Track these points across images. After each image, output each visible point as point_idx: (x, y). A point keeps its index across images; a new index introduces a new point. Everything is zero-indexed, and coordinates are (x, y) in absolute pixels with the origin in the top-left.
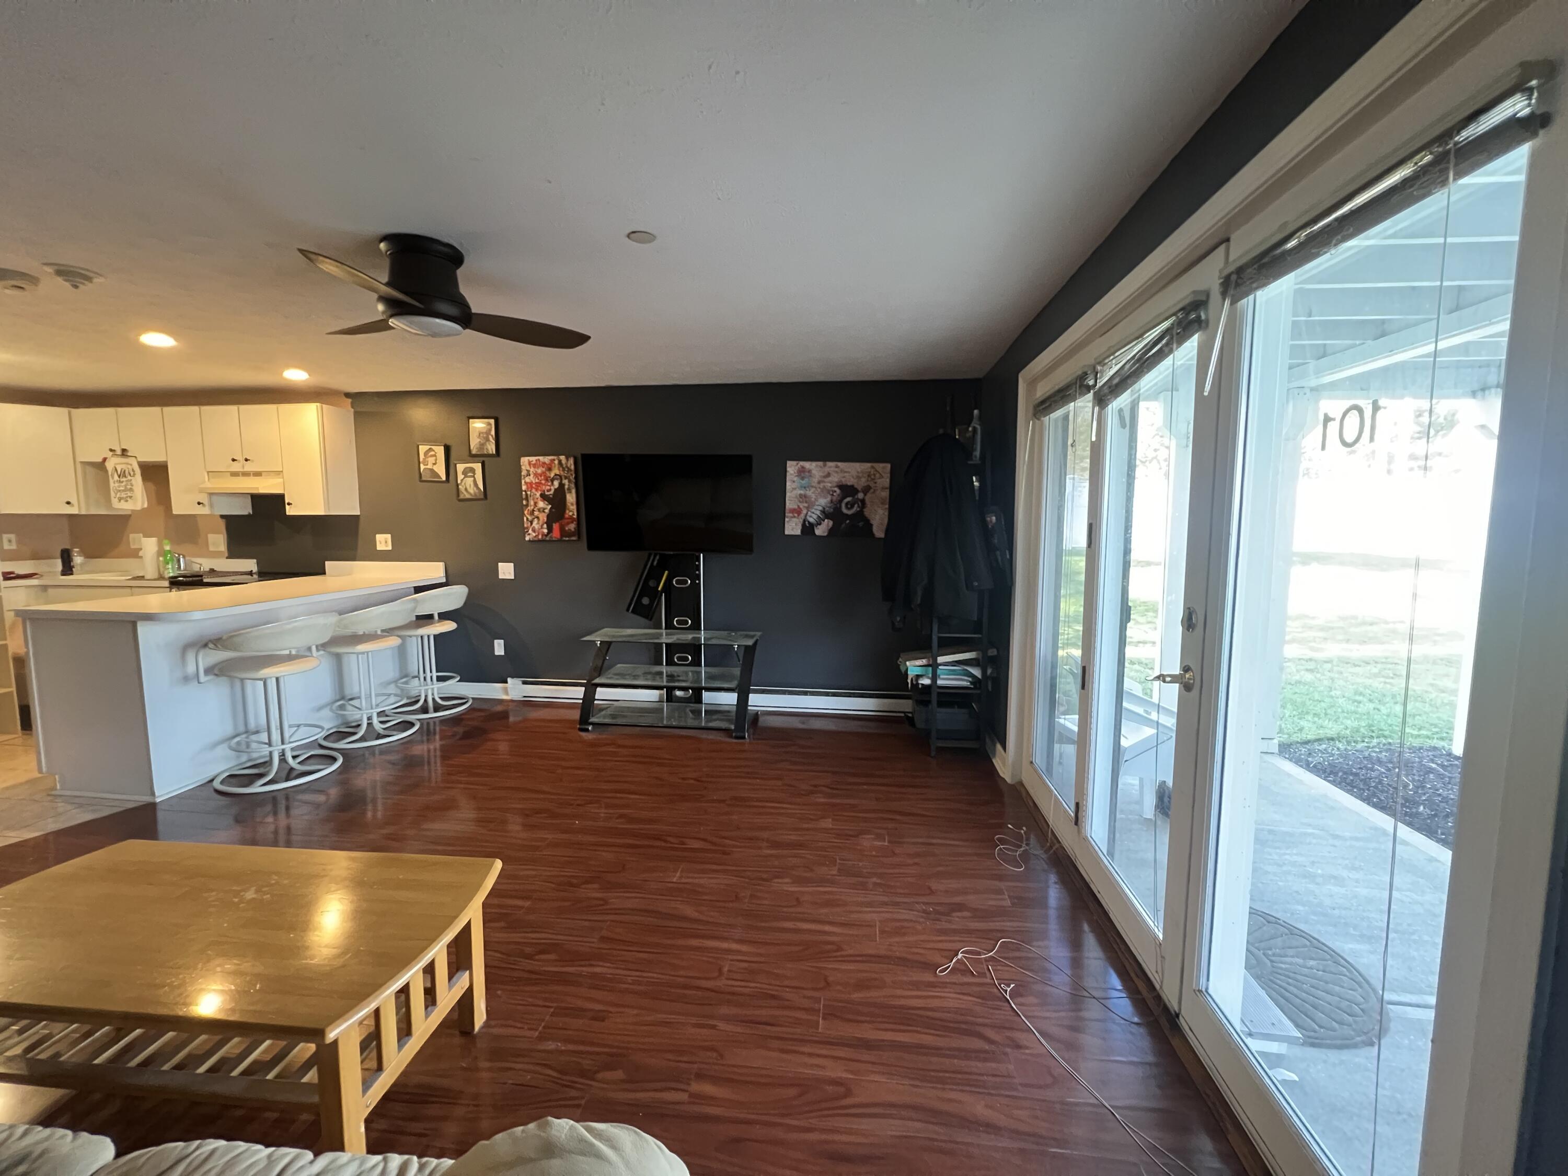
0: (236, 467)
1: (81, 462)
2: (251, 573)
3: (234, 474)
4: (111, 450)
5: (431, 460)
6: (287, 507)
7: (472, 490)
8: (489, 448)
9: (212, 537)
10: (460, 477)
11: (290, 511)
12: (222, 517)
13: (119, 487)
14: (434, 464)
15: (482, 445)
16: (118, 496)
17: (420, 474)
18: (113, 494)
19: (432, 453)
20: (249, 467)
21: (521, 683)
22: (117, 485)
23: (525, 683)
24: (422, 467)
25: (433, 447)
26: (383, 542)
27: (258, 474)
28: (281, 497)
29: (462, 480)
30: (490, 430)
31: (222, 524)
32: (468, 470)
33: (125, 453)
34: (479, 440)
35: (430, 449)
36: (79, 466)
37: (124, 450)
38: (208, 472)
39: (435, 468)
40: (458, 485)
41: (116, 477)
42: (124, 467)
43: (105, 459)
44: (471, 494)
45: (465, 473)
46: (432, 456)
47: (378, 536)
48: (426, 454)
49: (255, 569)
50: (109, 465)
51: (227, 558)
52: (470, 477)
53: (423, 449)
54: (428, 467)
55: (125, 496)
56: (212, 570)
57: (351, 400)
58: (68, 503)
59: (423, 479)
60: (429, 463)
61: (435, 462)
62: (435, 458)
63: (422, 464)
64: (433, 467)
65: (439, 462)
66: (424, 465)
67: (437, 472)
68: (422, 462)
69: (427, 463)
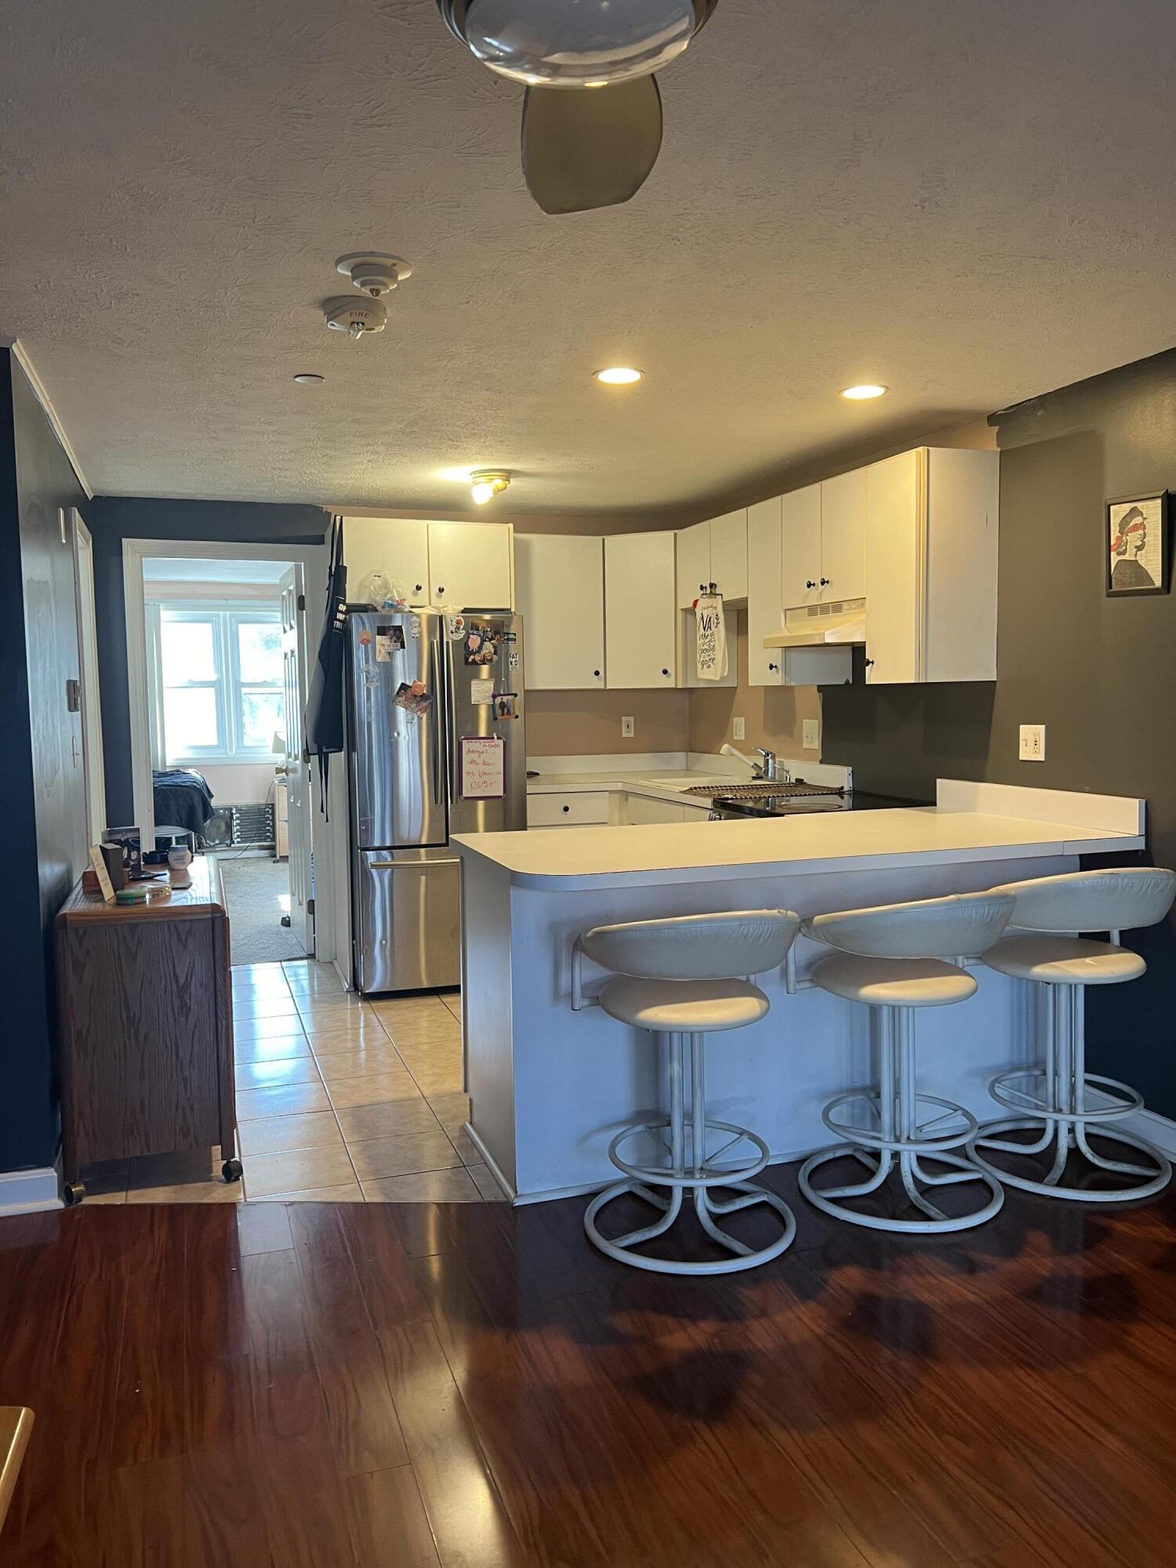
0: (813, 598)
1: (682, 610)
2: (840, 792)
3: (812, 611)
4: (702, 588)
5: (1133, 539)
9: (807, 725)
11: (870, 676)
13: (704, 645)
14: (1139, 548)
16: (702, 658)
17: (1110, 577)
18: (698, 657)
19: (1138, 520)
24: (1115, 558)
25: (1138, 505)
26: (1032, 743)
27: (838, 608)
31: (819, 701)
33: (713, 590)
35: (1134, 510)
36: (680, 615)
37: (712, 586)
38: (785, 611)
39: (1142, 559)
41: (702, 630)
43: (696, 602)
46: (1135, 528)
47: (1022, 729)
48: (1124, 523)
49: (847, 785)
50: (698, 612)
51: (821, 762)
53: (1118, 512)
54: (1126, 557)
55: (708, 658)
56: (800, 781)
57: (997, 427)
58: (665, 672)
59: (1115, 588)
60: (1128, 546)
61: (1141, 543)
62: (1141, 532)
63: (1114, 550)
64: (1136, 556)
65: (1149, 541)
66: (1119, 554)
67: (1143, 565)
68: (1114, 545)
69: (1124, 548)
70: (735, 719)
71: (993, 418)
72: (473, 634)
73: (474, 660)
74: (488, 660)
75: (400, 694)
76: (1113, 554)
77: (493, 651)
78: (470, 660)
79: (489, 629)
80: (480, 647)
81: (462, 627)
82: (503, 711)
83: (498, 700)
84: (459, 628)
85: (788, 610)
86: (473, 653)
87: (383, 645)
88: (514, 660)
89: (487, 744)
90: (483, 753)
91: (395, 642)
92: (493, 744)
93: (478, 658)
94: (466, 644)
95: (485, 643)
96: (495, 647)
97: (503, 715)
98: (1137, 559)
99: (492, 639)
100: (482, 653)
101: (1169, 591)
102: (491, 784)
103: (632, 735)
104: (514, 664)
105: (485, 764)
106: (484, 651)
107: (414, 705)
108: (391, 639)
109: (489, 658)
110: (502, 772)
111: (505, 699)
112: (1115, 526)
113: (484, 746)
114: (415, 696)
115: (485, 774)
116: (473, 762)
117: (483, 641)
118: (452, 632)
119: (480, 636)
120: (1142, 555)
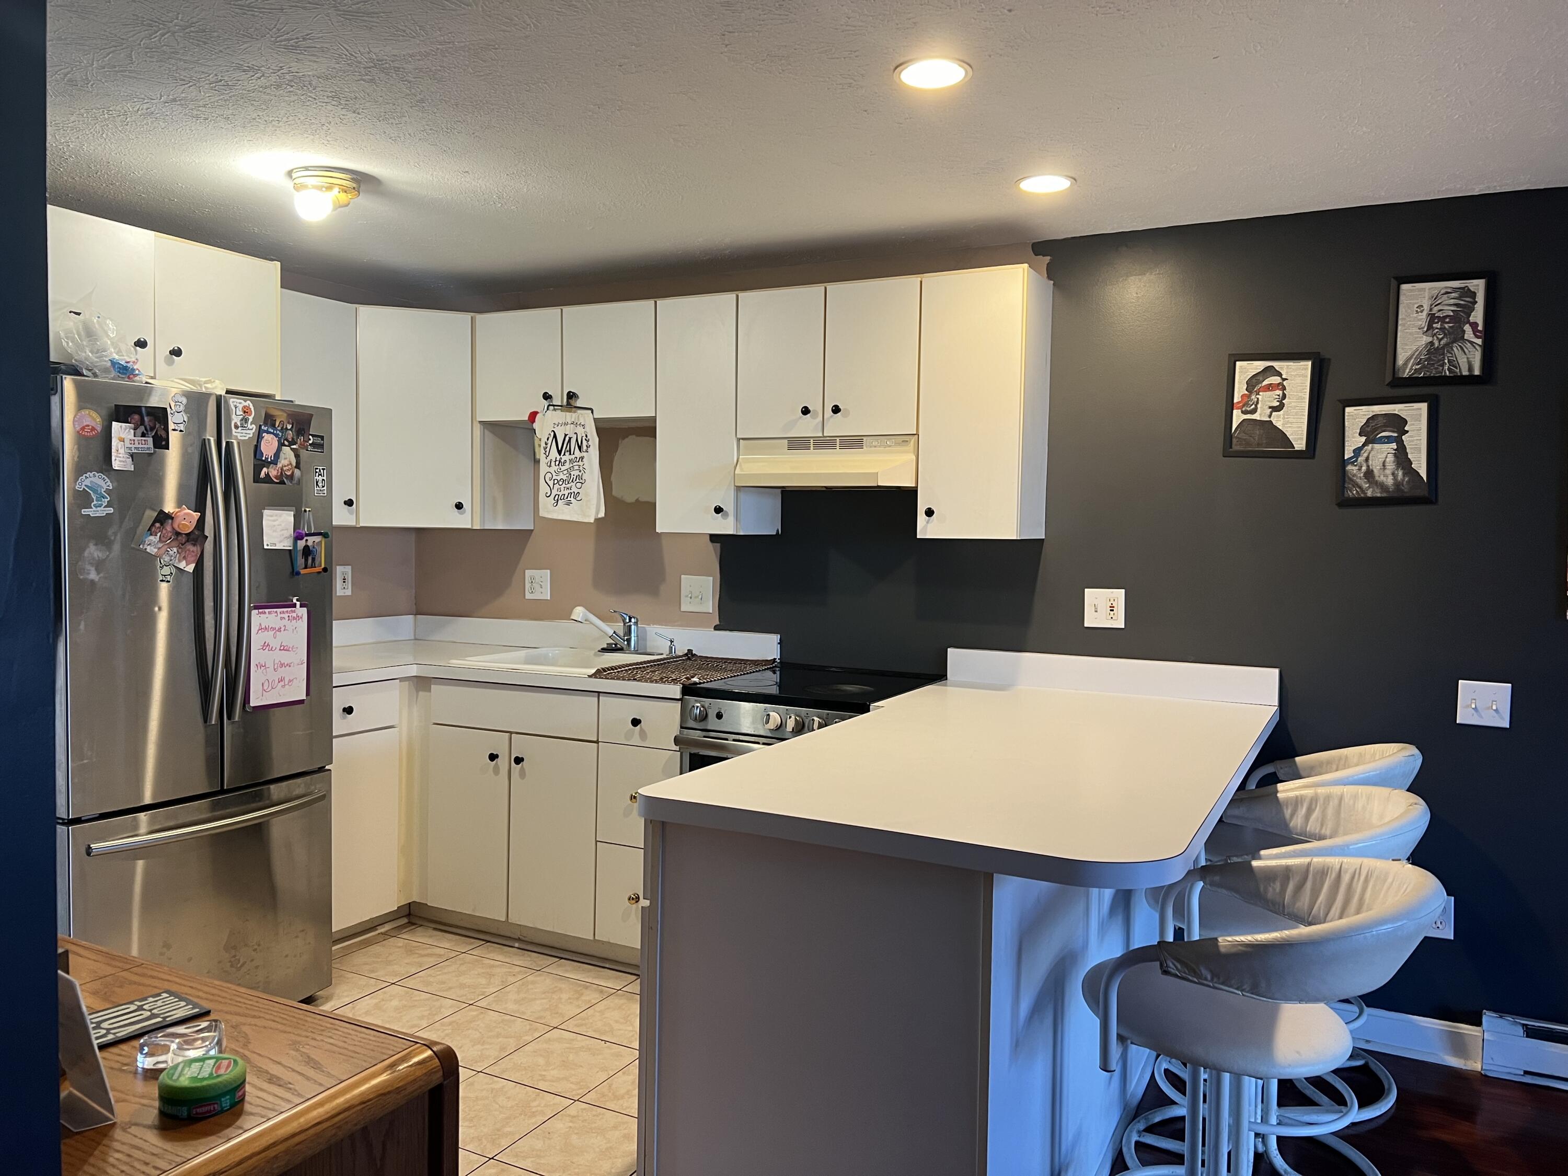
0: (807, 428)
1: (480, 422)
3: (797, 444)
4: (547, 396)
6: (921, 518)
7: (1388, 475)
8: (1462, 361)
9: (689, 583)
10: (1354, 440)
11: (926, 529)
12: (714, 538)
13: (557, 473)
14: (1275, 409)
15: (1433, 353)
16: (554, 492)
17: (1230, 436)
18: (543, 488)
19: (1275, 380)
20: (837, 427)
21: (1520, 1031)
22: (554, 468)
23: (1531, 1033)
24: (1238, 417)
25: (1277, 365)
26: (1104, 609)
27: (853, 442)
28: (908, 496)
29: (1357, 452)
30: (1469, 309)
31: (712, 555)
32: (1381, 421)
33: (572, 402)
34: (1426, 339)
35: (1267, 369)
36: (480, 432)
37: (571, 396)
38: (739, 439)
39: (1278, 420)
40: (1343, 463)
41: (554, 453)
42: (569, 430)
43: (533, 416)
44: (1382, 486)
45: (1370, 431)
46: (1270, 388)
47: (1090, 594)
48: (1253, 383)
50: (542, 428)
51: (717, 628)
52: (1389, 440)
53: (1246, 369)
54: (1256, 416)
55: (566, 492)
56: (690, 655)
57: (1049, 258)
58: (459, 506)
59: (1236, 447)
60: (1259, 406)
61: (1278, 403)
62: (1280, 393)
63: (1238, 408)
64: (1270, 416)
65: (1290, 403)
66: (1244, 413)
67: (1280, 428)
68: (1238, 403)
69: (1253, 406)
70: (528, 573)
71: (1041, 248)
72: (268, 432)
73: (267, 475)
74: (287, 477)
75: (153, 529)
76: (1236, 413)
77: (294, 464)
78: (262, 475)
79: (289, 427)
80: (277, 455)
81: (251, 418)
82: (306, 560)
83: (301, 544)
84: (246, 420)
85: (743, 439)
86: (267, 464)
87: (122, 440)
88: (320, 478)
89: (286, 616)
90: (279, 630)
91: (143, 435)
92: (294, 615)
93: (273, 472)
94: (257, 448)
95: (284, 448)
96: (297, 456)
97: (306, 567)
98: (1272, 419)
99: (293, 442)
100: (280, 465)
101: (1313, 457)
102: (290, 681)
103: (348, 592)
104: (320, 485)
105: (284, 649)
106: (282, 462)
107: (175, 550)
108: (135, 429)
109: (289, 473)
110: (306, 661)
111: (311, 540)
112: (1240, 383)
113: (282, 618)
114: (178, 534)
115: (282, 665)
116: (266, 646)
117: (281, 445)
118: (236, 427)
119: (276, 435)
120: (1278, 416)
